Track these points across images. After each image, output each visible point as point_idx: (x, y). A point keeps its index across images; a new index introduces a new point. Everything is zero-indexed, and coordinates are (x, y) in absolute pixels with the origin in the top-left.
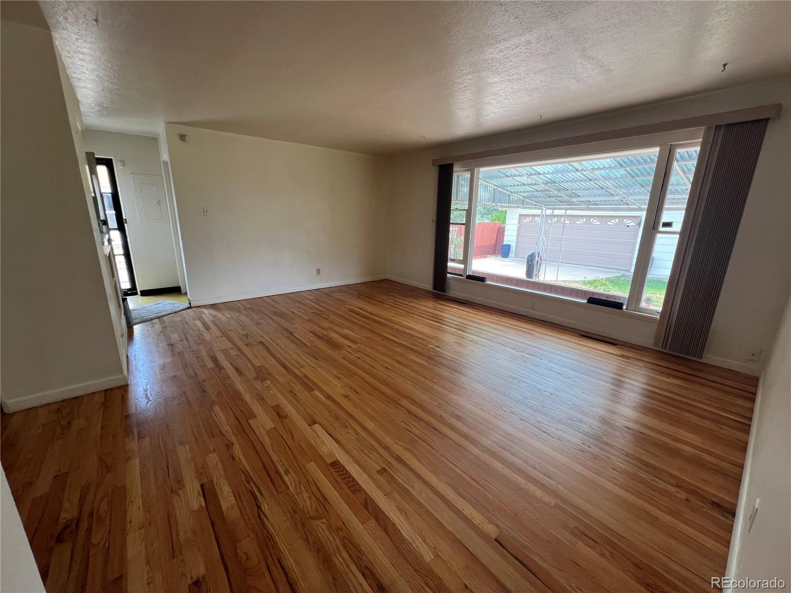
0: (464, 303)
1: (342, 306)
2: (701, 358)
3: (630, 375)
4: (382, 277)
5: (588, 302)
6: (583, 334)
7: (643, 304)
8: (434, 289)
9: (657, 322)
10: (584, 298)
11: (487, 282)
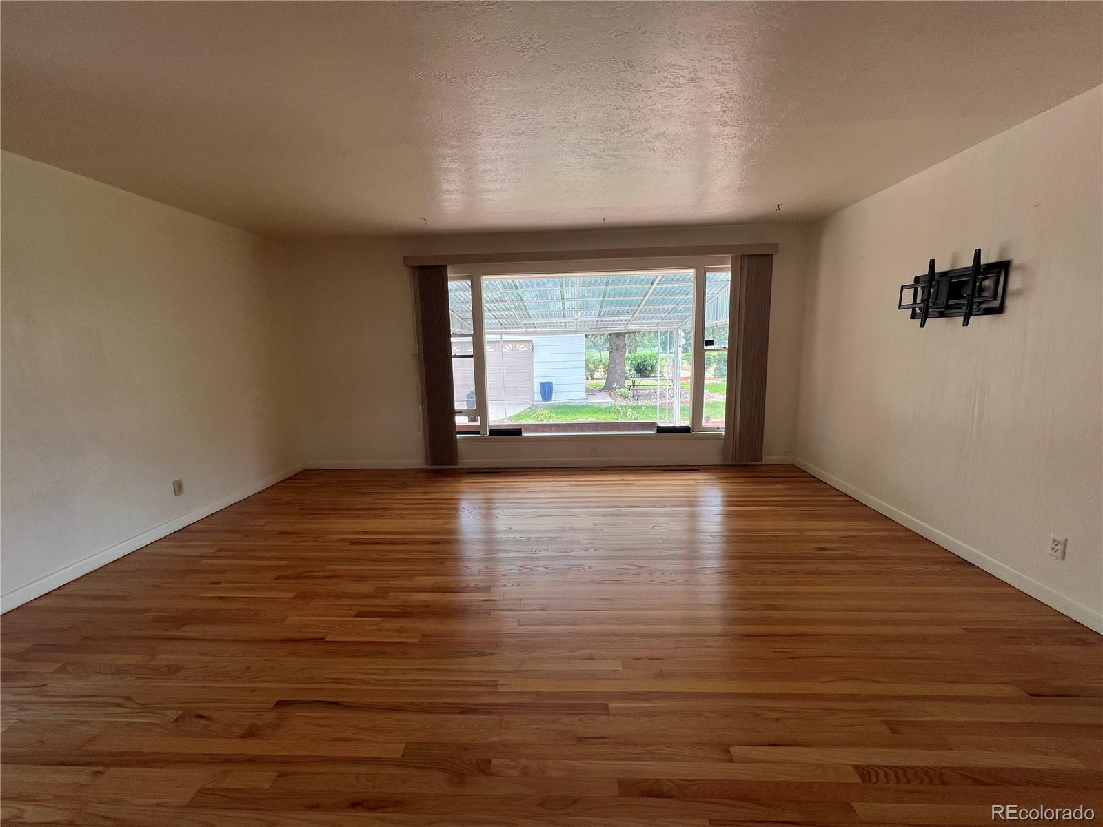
0: (499, 473)
1: (316, 541)
2: (761, 461)
3: (707, 494)
4: (298, 466)
5: (658, 432)
6: (666, 468)
7: (705, 424)
8: (427, 465)
9: (723, 437)
10: (651, 430)
11: (524, 434)
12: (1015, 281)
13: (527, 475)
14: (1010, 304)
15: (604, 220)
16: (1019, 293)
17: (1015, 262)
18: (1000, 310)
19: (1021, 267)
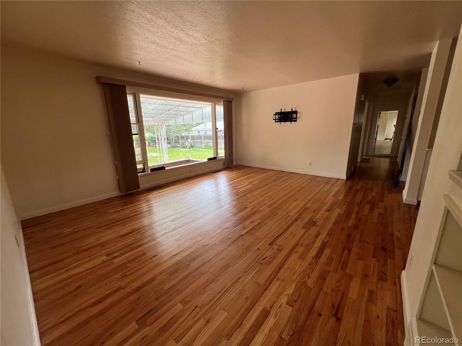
0: (161, 187)
5: (208, 160)
11: (166, 169)
12: (298, 115)
13: (174, 185)
14: (298, 119)
15: (201, 81)
16: (299, 117)
17: (298, 111)
18: (296, 121)
19: (299, 112)
